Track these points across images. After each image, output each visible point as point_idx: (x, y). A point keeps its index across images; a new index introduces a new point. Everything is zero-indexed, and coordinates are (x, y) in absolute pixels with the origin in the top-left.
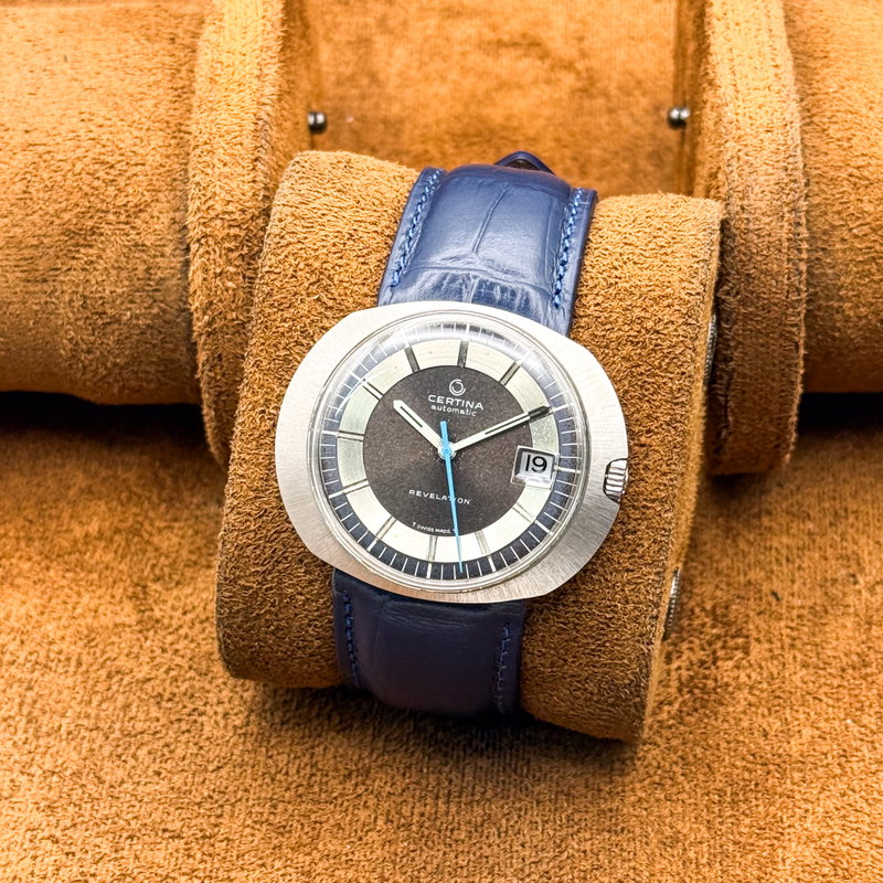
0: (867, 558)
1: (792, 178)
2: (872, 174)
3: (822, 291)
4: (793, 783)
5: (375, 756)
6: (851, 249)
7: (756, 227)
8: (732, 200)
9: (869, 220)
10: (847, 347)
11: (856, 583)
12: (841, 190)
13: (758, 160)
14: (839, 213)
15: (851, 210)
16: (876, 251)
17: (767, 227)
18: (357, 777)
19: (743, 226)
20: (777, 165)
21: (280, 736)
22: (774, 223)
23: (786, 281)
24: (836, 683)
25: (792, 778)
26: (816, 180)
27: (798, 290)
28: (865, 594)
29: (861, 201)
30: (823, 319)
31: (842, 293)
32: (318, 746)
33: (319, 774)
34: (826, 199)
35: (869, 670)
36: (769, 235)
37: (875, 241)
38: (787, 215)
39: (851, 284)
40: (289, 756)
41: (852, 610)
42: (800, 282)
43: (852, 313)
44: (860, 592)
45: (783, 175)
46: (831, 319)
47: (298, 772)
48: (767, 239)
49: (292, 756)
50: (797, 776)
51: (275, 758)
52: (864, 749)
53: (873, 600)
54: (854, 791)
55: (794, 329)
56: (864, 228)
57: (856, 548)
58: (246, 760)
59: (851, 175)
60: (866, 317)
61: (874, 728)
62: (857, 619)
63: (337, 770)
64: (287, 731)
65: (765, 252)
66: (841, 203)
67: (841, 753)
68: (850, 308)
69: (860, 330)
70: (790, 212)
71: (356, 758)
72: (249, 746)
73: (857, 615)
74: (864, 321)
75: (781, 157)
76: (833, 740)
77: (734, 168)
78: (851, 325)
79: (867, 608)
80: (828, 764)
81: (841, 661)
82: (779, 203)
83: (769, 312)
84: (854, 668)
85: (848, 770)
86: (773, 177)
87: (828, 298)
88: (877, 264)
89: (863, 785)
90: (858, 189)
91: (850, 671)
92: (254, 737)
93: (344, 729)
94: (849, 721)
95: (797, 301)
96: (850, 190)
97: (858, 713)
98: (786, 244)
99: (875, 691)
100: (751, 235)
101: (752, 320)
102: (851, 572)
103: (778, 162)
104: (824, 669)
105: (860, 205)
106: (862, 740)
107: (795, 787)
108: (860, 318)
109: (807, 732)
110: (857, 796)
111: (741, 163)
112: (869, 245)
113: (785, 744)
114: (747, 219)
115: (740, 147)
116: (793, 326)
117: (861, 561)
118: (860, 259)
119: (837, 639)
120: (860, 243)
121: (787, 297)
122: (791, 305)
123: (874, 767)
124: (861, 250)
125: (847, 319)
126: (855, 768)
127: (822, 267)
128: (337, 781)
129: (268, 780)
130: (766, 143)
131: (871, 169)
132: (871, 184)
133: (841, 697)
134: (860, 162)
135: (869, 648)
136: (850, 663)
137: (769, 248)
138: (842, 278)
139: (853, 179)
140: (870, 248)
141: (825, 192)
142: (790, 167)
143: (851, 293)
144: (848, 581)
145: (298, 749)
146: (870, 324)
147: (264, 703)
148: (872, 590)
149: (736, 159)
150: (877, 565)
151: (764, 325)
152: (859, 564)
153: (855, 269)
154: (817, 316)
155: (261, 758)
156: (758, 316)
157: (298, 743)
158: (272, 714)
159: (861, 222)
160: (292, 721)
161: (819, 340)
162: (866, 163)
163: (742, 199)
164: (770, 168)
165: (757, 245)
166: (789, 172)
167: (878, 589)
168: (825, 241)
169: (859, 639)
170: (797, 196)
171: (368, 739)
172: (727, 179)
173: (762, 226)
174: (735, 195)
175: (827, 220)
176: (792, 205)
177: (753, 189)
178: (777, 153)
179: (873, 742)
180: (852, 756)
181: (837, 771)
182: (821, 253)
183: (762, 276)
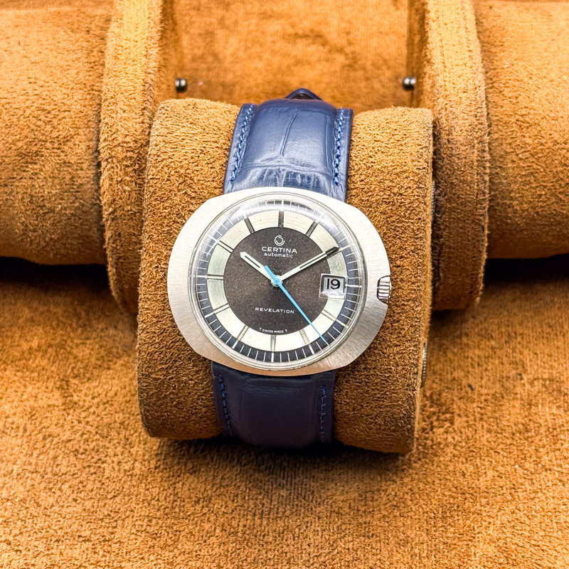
0: (528, 362)
1: (479, 121)
2: (531, 119)
3: (499, 194)
4: (481, 506)
5: (214, 489)
6: (518, 167)
7: (458, 153)
8: (442, 135)
9: (529, 149)
10: (515, 229)
11: (521, 379)
12: (512, 129)
13: (458, 110)
14: (510, 144)
15: (518, 143)
16: (534, 169)
17: (464, 153)
18: (203, 502)
19: (449, 152)
20: (470, 113)
21: (154, 476)
22: (468, 151)
23: (476, 187)
24: (508, 442)
25: (481, 502)
26: (496, 123)
27: (484, 193)
28: (528, 386)
29: (524, 136)
30: (500, 211)
31: (512, 195)
32: (178, 482)
33: (179, 500)
34: (502, 135)
35: (530, 434)
36: (465, 158)
37: (533, 162)
38: (477, 145)
39: (518, 189)
40: (160, 489)
41: (519, 396)
42: (485, 188)
43: (518, 208)
44: (524, 385)
45: (474, 120)
46: (505, 211)
47: (165, 499)
48: (464, 160)
49: (162, 489)
50: (484, 501)
51: (150, 490)
52: (526, 483)
53: (533, 390)
54: (519, 510)
55: (481, 218)
56: (525, 153)
57: (522, 357)
58: (132, 491)
59: (517, 120)
60: (527, 210)
61: (533, 470)
62: (522, 402)
63: (190, 498)
64: (158, 473)
65: (463, 169)
66: (512, 138)
67: (512, 486)
68: (517, 205)
69: (523, 218)
70: (478, 143)
71: (202, 490)
72: (134, 483)
73: (522, 399)
74: (526, 213)
75: (473, 108)
76: (507, 478)
77: (443, 116)
78: (518, 215)
79: (529, 395)
80: (503, 494)
81: (512, 429)
82: (471, 138)
83: (465, 206)
84: (520, 433)
85: (516, 497)
86: (467, 121)
87: (503, 198)
88: (534, 176)
89: (526, 506)
90: (522, 129)
91: (518, 435)
92: (137, 477)
93: (195, 472)
94: (517, 466)
95: (484, 200)
96: (517, 130)
97: (523, 461)
98: (476, 164)
99: (533, 447)
100: (453, 158)
101: (454, 212)
102: (519, 372)
103: (471, 111)
104: (502, 433)
105: (524, 139)
106: (525, 478)
107: (483, 508)
108: (524, 211)
109: (490, 473)
110: (522, 514)
111: (447, 112)
112: (529, 164)
113: (476, 481)
114: (451, 148)
115: (447, 102)
116: (480, 215)
117: (525, 365)
118: (524, 173)
119: (510, 414)
120: (523, 163)
121: (477, 197)
122: (479, 202)
123: (532, 495)
124: (524, 167)
125: (515, 212)
126: (521, 496)
127: (499, 178)
128: (190, 505)
129: (146, 504)
130: (463, 100)
131: (530, 116)
132: (531, 126)
133: (512, 451)
134: (524, 112)
135: (530, 420)
136: (518, 430)
137: (465, 166)
138: (512, 186)
139: (519, 123)
140: (529, 167)
141: (501, 131)
142: (479, 115)
143: (518, 195)
144: (517, 378)
145: (166, 484)
146: (530, 215)
147: (144, 456)
148: (532, 384)
149: (444, 110)
150: (536, 367)
151: (462, 215)
152: (523, 367)
153: (520, 180)
154: (496, 210)
155: (142, 490)
156: (458, 209)
157: (166, 481)
158: (149, 462)
159: (524, 150)
160: (162, 467)
161: (497, 225)
162: (527, 113)
163: (448, 135)
164: (466, 115)
165: (457, 164)
166: (478, 118)
167: (536, 383)
168: (502, 162)
169: (524, 415)
170: (483, 133)
171: (211, 478)
172: (438, 122)
173: (461, 152)
174: (444, 132)
175: (502, 149)
176: (479, 139)
177: (455, 128)
178: (470, 106)
179: (532, 479)
180: (519, 488)
181: (509, 498)
182: (499, 169)
183: (461, 184)
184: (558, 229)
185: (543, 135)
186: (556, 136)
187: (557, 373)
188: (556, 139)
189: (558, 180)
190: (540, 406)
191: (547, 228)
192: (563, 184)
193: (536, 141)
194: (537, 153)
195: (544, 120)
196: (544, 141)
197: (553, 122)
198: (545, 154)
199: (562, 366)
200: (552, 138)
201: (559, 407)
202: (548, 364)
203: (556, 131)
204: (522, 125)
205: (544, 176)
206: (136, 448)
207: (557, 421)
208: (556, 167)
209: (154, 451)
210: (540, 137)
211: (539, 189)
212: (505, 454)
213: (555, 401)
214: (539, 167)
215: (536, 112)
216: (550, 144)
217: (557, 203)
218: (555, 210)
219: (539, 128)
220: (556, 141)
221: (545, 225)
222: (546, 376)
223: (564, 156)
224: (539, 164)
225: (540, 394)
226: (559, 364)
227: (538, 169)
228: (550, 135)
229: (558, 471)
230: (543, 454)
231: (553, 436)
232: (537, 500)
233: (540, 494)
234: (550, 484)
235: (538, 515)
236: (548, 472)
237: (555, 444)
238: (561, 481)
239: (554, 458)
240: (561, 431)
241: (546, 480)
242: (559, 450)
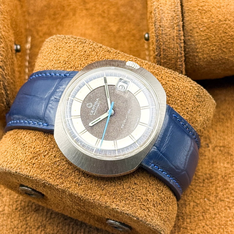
0: (212, 137)
1: (177, 14)
2: (206, 8)
3: (191, 50)
4: (187, 223)
5: (47, 219)
6: (200, 35)
7: (165, 32)
8: (157, 23)
9: (206, 25)
10: (201, 68)
11: (208, 147)
12: (196, 15)
13: (165, 9)
14: (195, 23)
15: (200, 22)
16: (209, 36)
17: (169, 32)
18: (42, 228)
19: (161, 32)
20: (172, 10)
21: (15, 214)
22: (171, 31)
23: (176, 50)
24: (201, 185)
25: (187, 222)
26: (187, 11)
27: (181, 54)
28: (212, 151)
29: (203, 18)
30: (192, 59)
31: (198, 50)
32: (28, 217)
33: (29, 227)
34: (191, 18)
35: (212, 180)
36: (170, 35)
37: (208, 32)
38: (176, 28)
39: (201, 47)
40: (18, 221)
41: (207, 157)
42: (181, 50)
43: (201, 57)
44: (209, 150)
45: (174, 13)
46: (194, 59)
47: (22, 227)
48: (169, 36)
49: (20, 221)
50: (188, 220)
51: (14, 222)
52: (211, 209)
53: (214, 153)
54: (207, 225)
55: (180, 66)
56: (204, 28)
57: (208, 133)
58: (4, 223)
59: (199, 9)
60: (206, 58)
61: (214, 201)
62: (209, 161)
63: (35, 226)
64: (17, 212)
65: (169, 41)
66: (196, 19)
67: (203, 211)
68: (201, 55)
69: (204, 62)
70: (176, 26)
71: (41, 221)
72: (5, 218)
73: (209, 159)
74: (206, 59)
75: (173, 7)
76: (201, 206)
77: (157, 12)
78: (201, 61)
79: (212, 156)
80: (199, 216)
81: (203, 177)
82: (173, 24)
83: (171, 61)
84: (208, 179)
85: (205, 217)
86: (170, 14)
87: (193, 52)
88: (209, 40)
89: (210, 223)
90: (202, 14)
91: (206, 180)
92: (7, 215)
93: (37, 210)
94: (206, 199)
95: (181, 57)
96: (199, 15)
97: (209, 196)
98: (176, 38)
99: (214, 188)
100: (163, 35)
101: (166, 64)
102: (207, 143)
103: (172, 9)
104: (198, 180)
105: (203, 20)
106: (210, 206)
107: (188, 225)
108: (204, 58)
109: (192, 204)
110: (208, 227)
111: (159, 10)
112: (206, 33)
113: (184, 209)
114: (162, 30)
115: (159, 4)
116: (180, 65)
117: (210, 139)
118: (203, 39)
119: (202, 168)
120: (203, 33)
121: (177, 56)
122: (179, 58)
123: (214, 216)
124: (203, 35)
125: (200, 59)
126: (208, 217)
127: (190, 42)
128: (35, 230)
129: (11, 231)
130: (167, 2)
131: (206, 7)
132: (206, 12)
133: (203, 190)
134: (202, 4)
135: (213, 171)
136: (206, 177)
137: (170, 39)
138: (197, 46)
139: (200, 11)
140: (206, 35)
141: (190, 16)
142: (176, 10)
143: (201, 50)
144: (206, 147)
145: (21, 218)
146: (208, 60)
147: (10, 202)
148: (214, 149)
149: (157, 9)
150: (216, 139)
151: (170, 65)
152: (209, 140)
153: (202, 42)
154: (189, 58)
155: (9, 222)
156: (167, 62)
157: (22, 216)
158: (13, 206)
159: (203, 26)
160: (19, 208)
161: (191, 66)
162: (204, 5)
163: (160, 23)
164: (169, 11)
165: (166, 39)
166: (176, 12)
167: (216, 149)
168: (191, 33)
169: (209, 168)
170: (179, 20)
171: (45, 213)
172: (154, 16)
173: (167, 32)
174: (157, 21)
175: (191, 26)
176: (177, 24)
177: (163, 19)
178: (171, 6)
179: (213, 207)
180: (207, 212)
181: (201, 218)
182: (190, 37)
183: (168, 49)
184: (224, 66)
185: (213, 17)
186: (220, 17)
187: (227, 142)
188: (220, 19)
189: (222, 41)
190: (218, 163)
191: (218, 66)
192: (225, 43)
193: (209, 21)
194: (210, 27)
195: (214, 8)
196: (213, 20)
197: (218, 9)
198: (214, 27)
199: (230, 138)
200: (218, 18)
201: (228, 163)
202: (222, 137)
203: (220, 14)
204: (202, 12)
205: (215, 39)
206: (5, 198)
207: (227, 171)
208: (221, 34)
209: (15, 199)
210: (211, 18)
211: (212, 46)
212: (199, 192)
213: (226, 159)
214: (211, 35)
215: (209, 4)
216: (217, 22)
217: (222, 53)
218: (221, 57)
219: (211, 13)
220: (220, 20)
221: (217, 65)
222: (221, 145)
223: (225, 28)
224: (211, 33)
225: (218, 156)
226: (228, 137)
227: (211, 36)
228: (217, 16)
229: (227, 201)
230: (219, 191)
231: (225, 180)
232: (216, 219)
233: (218, 215)
234: (223, 209)
235: (217, 227)
236: (222, 202)
237: (226, 185)
238: (228, 207)
239: (225, 194)
240: (229, 177)
241: (221, 207)
242: (228, 188)
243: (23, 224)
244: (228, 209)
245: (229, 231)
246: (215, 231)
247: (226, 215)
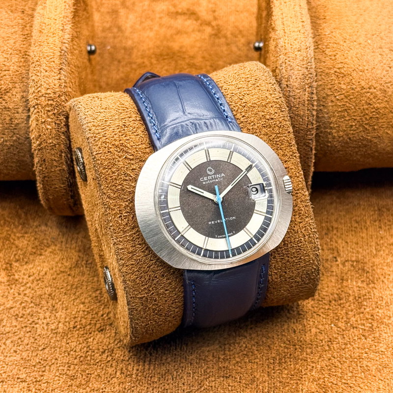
0: (341, 248)
1: (310, 72)
2: (345, 71)
3: (322, 125)
4: (307, 354)
5: (116, 342)
6: (335, 105)
7: (294, 94)
8: (283, 82)
9: (344, 92)
10: (334, 150)
11: (336, 261)
12: (332, 78)
13: (294, 64)
14: (330, 89)
15: (336, 88)
16: (347, 107)
17: (298, 94)
18: (108, 352)
19: (287, 94)
20: (303, 66)
22: (301, 93)
23: (307, 119)
24: (327, 307)
25: (307, 352)
26: (320, 74)
27: (312, 124)
28: (341, 266)
29: (340, 83)
30: (323, 137)
31: (332, 125)
33: (90, 351)
34: (324, 83)
35: (342, 301)
36: (299, 98)
37: (347, 102)
38: (307, 89)
39: (336, 121)
40: (77, 343)
41: (334, 273)
42: (313, 120)
43: (336, 135)
44: (338, 265)
45: (306, 71)
46: (327, 137)
48: (298, 100)
50: (309, 351)
52: (339, 338)
53: (344, 269)
54: (334, 357)
56: (341, 96)
57: (337, 245)
59: (335, 72)
60: (342, 136)
61: (344, 328)
62: (337, 278)
63: (99, 349)
64: (76, 331)
65: (297, 106)
66: (331, 84)
67: (329, 340)
68: (335, 133)
69: (340, 143)
70: (308, 88)
71: (107, 343)
73: (337, 276)
74: (341, 139)
75: (305, 63)
76: (325, 334)
77: (284, 67)
78: (336, 140)
79: (342, 273)
80: (323, 345)
81: (329, 298)
82: (304, 84)
83: (299, 133)
84: (335, 301)
85: (332, 348)
86: (301, 72)
87: (325, 128)
88: (347, 112)
89: (338, 355)
90: (339, 78)
91: (334, 302)
94: (332, 325)
95: (312, 128)
96: (335, 79)
97: (337, 321)
98: (307, 102)
99: (344, 311)
100: (291, 98)
102: (335, 256)
103: (303, 65)
104: (322, 301)
105: (340, 85)
106: (338, 334)
107: (308, 356)
108: (340, 137)
109: (314, 330)
110: (336, 360)
111: (286, 65)
112: (344, 103)
113: (304, 336)
114: (289, 91)
115: (286, 58)
116: (309, 140)
117: (339, 251)
118: (340, 110)
119: (328, 287)
120: (340, 103)
121: (307, 127)
122: (309, 130)
123: (343, 347)
124: (340, 106)
125: (334, 138)
126: (335, 347)
127: (323, 113)
128: (98, 355)
130: (298, 56)
131: (345, 69)
132: (345, 76)
133: (329, 314)
134: (340, 66)
135: (342, 291)
136: (333, 298)
137: (299, 104)
138: (332, 119)
139: (336, 74)
140: (344, 105)
141: (324, 79)
142: (309, 67)
143: (336, 126)
144: (333, 260)
145: (81, 339)
146: (344, 140)
148: (344, 264)
149: (284, 63)
150: (346, 252)
152: (338, 252)
153: (338, 115)
154: (320, 136)
155: (64, 344)
158: (69, 323)
159: (340, 93)
161: (321, 147)
162: (342, 66)
163: (287, 81)
164: (300, 68)
165: (293, 102)
166: (308, 70)
167: (347, 264)
168: (324, 102)
169: (338, 287)
170: (312, 80)
172: (280, 72)
173: (296, 94)
174: (284, 80)
175: (324, 92)
176: (309, 85)
177: (292, 77)
178: (303, 61)
179: (343, 335)
180: (334, 341)
181: (327, 348)
182: (322, 107)
183: (296, 117)
184: (364, 150)
185: (354, 83)
186: (363, 83)
187: (361, 256)
188: (363, 85)
189: (364, 115)
190: (349, 281)
191: (357, 150)
192: (368, 118)
193: (349, 87)
194: (349, 95)
195: (355, 72)
196: (354, 87)
197: (361, 73)
198: (355, 96)
199: (365, 251)
200: (360, 85)
201: (363, 281)
202: (355, 250)
203: (363, 80)
204: (340, 75)
205: (355, 112)
207: (361, 292)
208: (363, 105)
209: (73, 315)
210: (351, 84)
211: (350, 121)
212: (324, 316)
213: (360, 277)
214: (351, 106)
215: (349, 66)
216: (359, 89)
217: (364, 131)
218: (362, 136)
219: (351, 78)
220: (363, 87)
221: (356, 147)
222: (354, 259)
223: (369, 98)
224: (351, 103)
225: (349, 272)
226: (363, 250)
227: (350, 107)
228: (359, 82)
229: (362, 329)
230: (351, 316)
231: (359, 303)
232: (347, 350)
233: (349, 346)
234: (356, 338)
235: (347, 361)
236: (355, 329)
237: (360, 308)
238: (363, 336)
239: (359, 319)
240: (364, 299)
241: (353, 335)
242: (363, 313)
243: (83, 347)
244: (363, 338)
245: (364, 365)
246: (346, 365)
247: (360, 346)
